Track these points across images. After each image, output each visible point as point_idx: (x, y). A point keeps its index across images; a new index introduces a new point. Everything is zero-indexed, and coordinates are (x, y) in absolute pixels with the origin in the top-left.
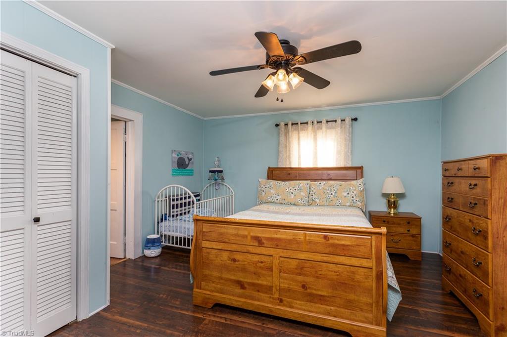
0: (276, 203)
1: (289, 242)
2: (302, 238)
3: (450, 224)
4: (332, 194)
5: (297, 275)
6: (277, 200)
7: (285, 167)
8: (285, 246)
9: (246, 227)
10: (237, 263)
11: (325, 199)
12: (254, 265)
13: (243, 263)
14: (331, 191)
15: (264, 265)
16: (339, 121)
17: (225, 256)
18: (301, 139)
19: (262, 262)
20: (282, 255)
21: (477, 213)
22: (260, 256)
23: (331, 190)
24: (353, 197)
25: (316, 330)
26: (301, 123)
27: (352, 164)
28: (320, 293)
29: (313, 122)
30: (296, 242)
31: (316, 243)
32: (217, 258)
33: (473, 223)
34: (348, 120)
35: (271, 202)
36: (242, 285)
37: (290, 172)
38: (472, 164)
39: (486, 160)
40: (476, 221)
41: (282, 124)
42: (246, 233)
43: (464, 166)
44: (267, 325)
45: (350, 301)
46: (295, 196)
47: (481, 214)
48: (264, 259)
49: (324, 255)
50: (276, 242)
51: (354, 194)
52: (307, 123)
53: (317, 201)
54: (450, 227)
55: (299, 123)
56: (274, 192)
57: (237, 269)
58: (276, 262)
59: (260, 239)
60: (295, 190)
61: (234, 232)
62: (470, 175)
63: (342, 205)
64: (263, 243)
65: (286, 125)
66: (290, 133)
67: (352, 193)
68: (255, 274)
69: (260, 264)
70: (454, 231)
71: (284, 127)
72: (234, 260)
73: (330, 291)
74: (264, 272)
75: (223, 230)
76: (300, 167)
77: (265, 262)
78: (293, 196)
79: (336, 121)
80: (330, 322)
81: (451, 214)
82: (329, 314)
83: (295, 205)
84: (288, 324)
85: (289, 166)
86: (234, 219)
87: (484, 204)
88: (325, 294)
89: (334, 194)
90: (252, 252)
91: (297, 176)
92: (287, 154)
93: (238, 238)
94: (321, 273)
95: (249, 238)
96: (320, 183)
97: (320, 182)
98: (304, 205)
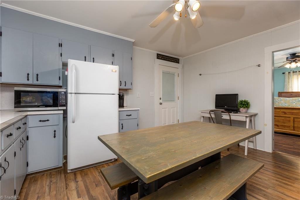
7: (288, 91)
46: (296, 104)
52: (297, 72)
55: (298, 72)
65: (289, 73)
66: (292, 76)
71: (288, 74)
78: (294, 104)
85: (291, 91)
92: (290, 86)
95: (281, 112)
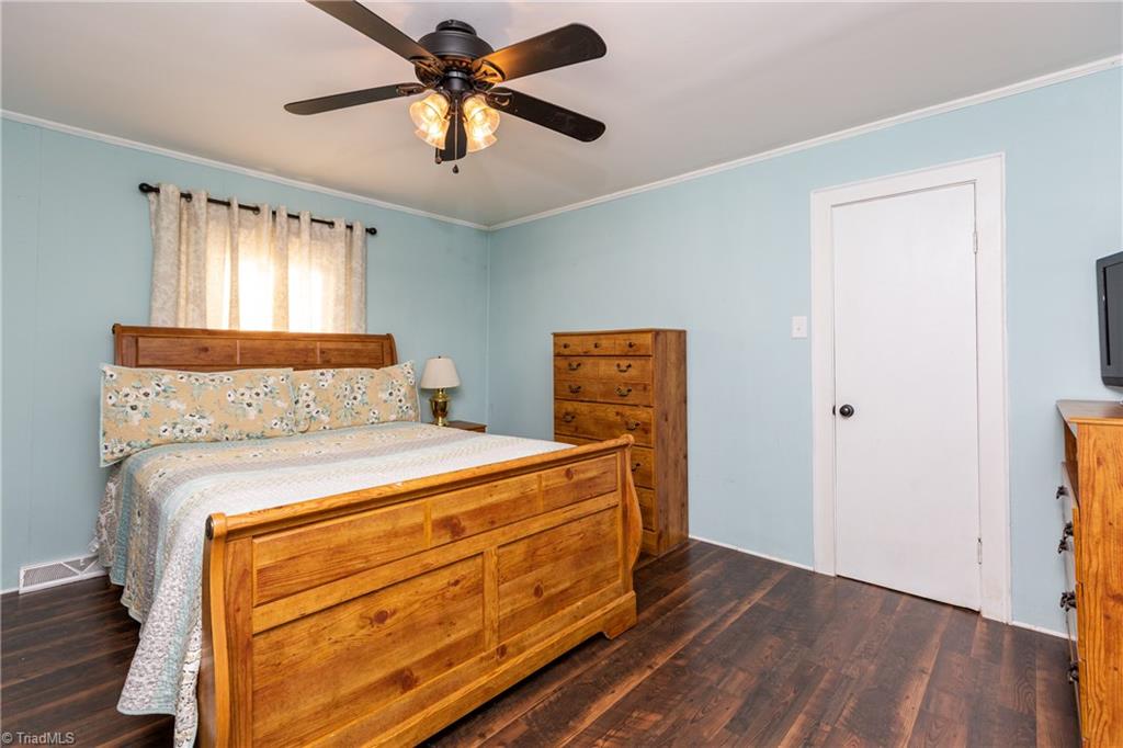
0: (192, 442)
1: (514, 504)
2: (536, 486)
3: (573, 424)
4: (355, 398)
5: (526, 573)
6: (199, 430)
8: (508, 518)
9: (417, 502)
10: (388, 621)
11: (342, 412)
12: (439, 600)
13: (408, 611)
14: (352, 390)
15: (461, 588)
16: (340, 227)
17: (348, 619)
18: (242, 249)
19: (457, 583)
20: (503, 540)
21: (631, 402)
22: (453, 568)
23: (352, 388)
24: (400, 401)
25: (557, 668)
26: (240, 206)
27: (366, 330)
28: (561, 587)
29: (274, 213)
30: (525, 501)
31: (555, 490)
32: (315, 643)
33: (622, 416)
34: (359, 231)
35: (175, 441)
36: (403, 680)
37: (208, 342)
38: (621, 340)
39: (650, 335)
40: (628, 413)
41: (170, 191)
42: (418, 518)
43: (604, 342)
44: (491, 730)
45: (596, 576)
47: (637, 402)
48: (461, 570)
49: (567, 508)
50: (490, 516)
51: (309, 398)
53: (324, 418)
54: (573, 429)
56: (183, 407)
57: (390, 639)
58: (491, 563)
59: (455, 521)
60: (258, 394)
61: (386, 526)
62: (617, 353)
63: (381, 420)
64: (463, 530)
67: (305, 397)
68: (440, 624)
69: (451, 588)
70: (583, 433)
72: (381, 617)
73: (574, 573)
74: (461, 606)
75: (344, 536)
76: (234, 328)
77: (464, 577)
79: (331, 224)
80: (581, 631)
81: (576, 409)
82: (576, 619)
83: (262, 437)
84: (514, 697)
86: (389, 486)
87: (645, 389)
88: (567, 584)
89: (359, 398)
90: (436, 565)
91: (232, 357)
93: (395, 543)
94: (561, 546)
96: (322, 374)
97: (321, 371)
98: (290, 435)
